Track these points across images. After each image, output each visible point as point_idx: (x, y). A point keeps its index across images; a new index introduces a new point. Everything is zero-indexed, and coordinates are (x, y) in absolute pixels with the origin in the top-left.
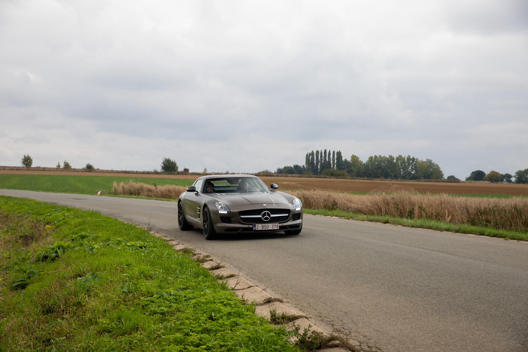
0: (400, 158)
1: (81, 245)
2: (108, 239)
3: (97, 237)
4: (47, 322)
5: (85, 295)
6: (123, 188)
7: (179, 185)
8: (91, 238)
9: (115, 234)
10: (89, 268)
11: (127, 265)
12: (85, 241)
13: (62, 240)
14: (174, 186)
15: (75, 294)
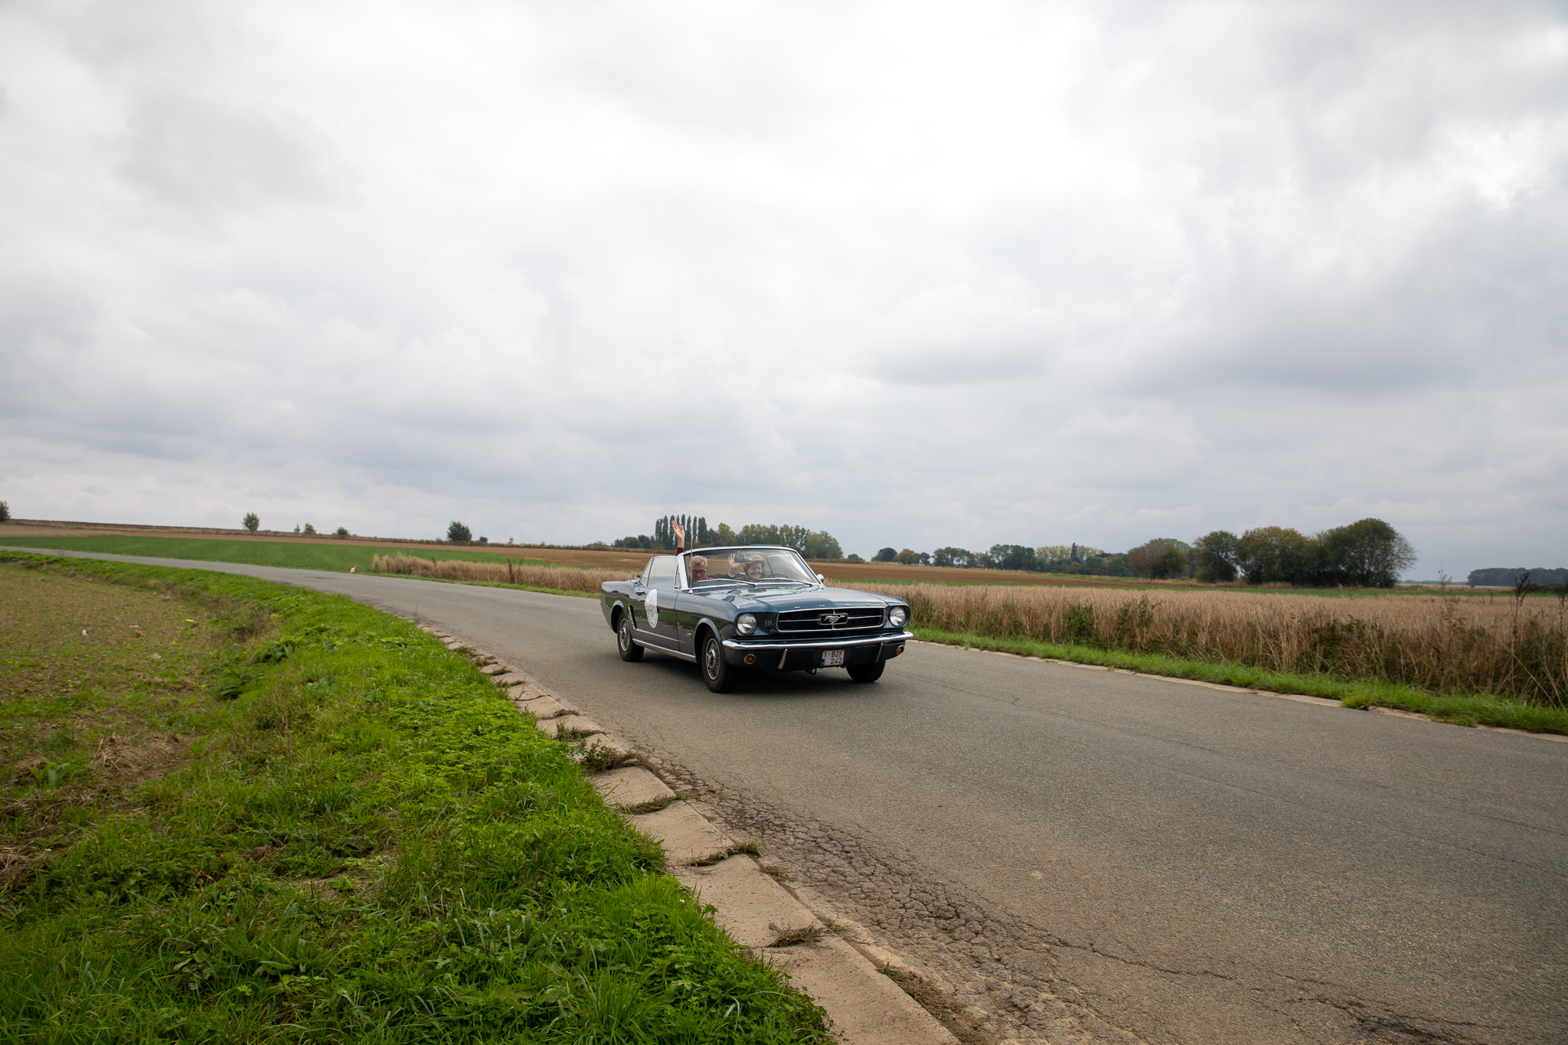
0: (785, 529)
1: (319, 641)
2: (356, 634)
3: (341, 631)
4: (263, 739)
5: (316, 704)
6: (388, 563)
7: (469, 560)
8: (332, 632)
9: (367, 626)
10: (325, 671)
11: (378, 668)
12: (324, 636)
13: (292, 634)
14: (461, 562)
15: (303, 705)
